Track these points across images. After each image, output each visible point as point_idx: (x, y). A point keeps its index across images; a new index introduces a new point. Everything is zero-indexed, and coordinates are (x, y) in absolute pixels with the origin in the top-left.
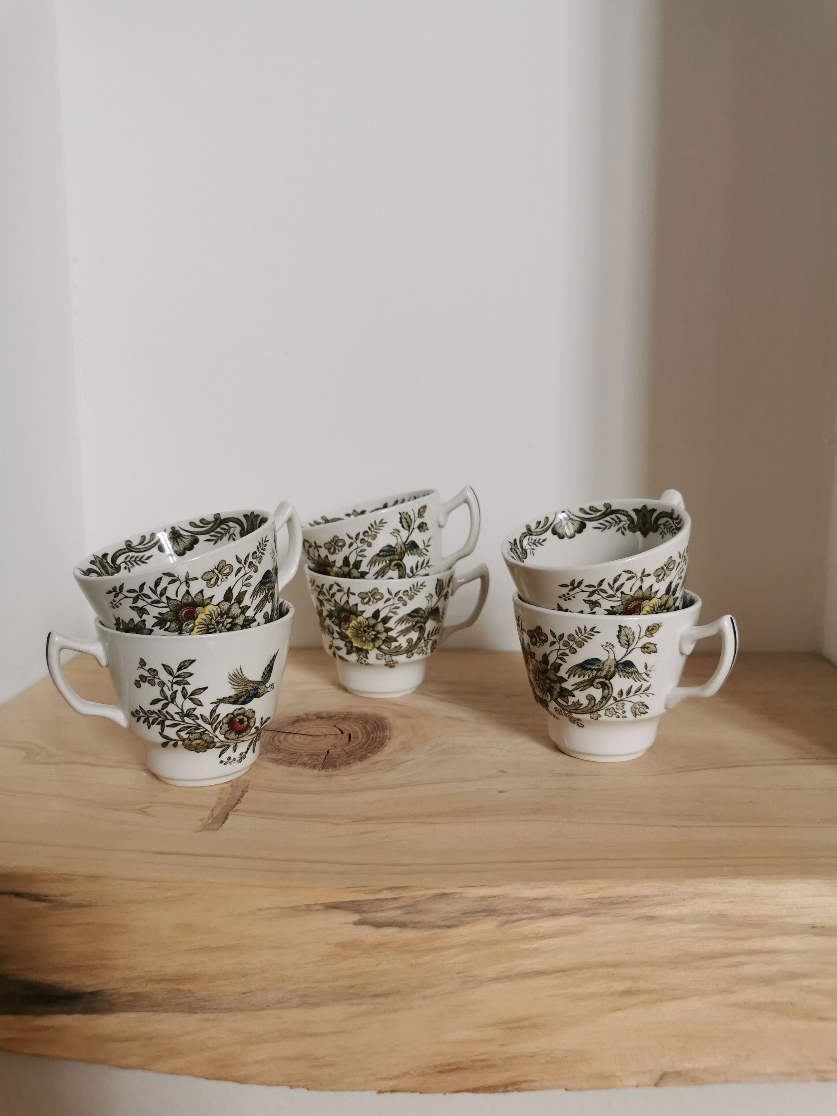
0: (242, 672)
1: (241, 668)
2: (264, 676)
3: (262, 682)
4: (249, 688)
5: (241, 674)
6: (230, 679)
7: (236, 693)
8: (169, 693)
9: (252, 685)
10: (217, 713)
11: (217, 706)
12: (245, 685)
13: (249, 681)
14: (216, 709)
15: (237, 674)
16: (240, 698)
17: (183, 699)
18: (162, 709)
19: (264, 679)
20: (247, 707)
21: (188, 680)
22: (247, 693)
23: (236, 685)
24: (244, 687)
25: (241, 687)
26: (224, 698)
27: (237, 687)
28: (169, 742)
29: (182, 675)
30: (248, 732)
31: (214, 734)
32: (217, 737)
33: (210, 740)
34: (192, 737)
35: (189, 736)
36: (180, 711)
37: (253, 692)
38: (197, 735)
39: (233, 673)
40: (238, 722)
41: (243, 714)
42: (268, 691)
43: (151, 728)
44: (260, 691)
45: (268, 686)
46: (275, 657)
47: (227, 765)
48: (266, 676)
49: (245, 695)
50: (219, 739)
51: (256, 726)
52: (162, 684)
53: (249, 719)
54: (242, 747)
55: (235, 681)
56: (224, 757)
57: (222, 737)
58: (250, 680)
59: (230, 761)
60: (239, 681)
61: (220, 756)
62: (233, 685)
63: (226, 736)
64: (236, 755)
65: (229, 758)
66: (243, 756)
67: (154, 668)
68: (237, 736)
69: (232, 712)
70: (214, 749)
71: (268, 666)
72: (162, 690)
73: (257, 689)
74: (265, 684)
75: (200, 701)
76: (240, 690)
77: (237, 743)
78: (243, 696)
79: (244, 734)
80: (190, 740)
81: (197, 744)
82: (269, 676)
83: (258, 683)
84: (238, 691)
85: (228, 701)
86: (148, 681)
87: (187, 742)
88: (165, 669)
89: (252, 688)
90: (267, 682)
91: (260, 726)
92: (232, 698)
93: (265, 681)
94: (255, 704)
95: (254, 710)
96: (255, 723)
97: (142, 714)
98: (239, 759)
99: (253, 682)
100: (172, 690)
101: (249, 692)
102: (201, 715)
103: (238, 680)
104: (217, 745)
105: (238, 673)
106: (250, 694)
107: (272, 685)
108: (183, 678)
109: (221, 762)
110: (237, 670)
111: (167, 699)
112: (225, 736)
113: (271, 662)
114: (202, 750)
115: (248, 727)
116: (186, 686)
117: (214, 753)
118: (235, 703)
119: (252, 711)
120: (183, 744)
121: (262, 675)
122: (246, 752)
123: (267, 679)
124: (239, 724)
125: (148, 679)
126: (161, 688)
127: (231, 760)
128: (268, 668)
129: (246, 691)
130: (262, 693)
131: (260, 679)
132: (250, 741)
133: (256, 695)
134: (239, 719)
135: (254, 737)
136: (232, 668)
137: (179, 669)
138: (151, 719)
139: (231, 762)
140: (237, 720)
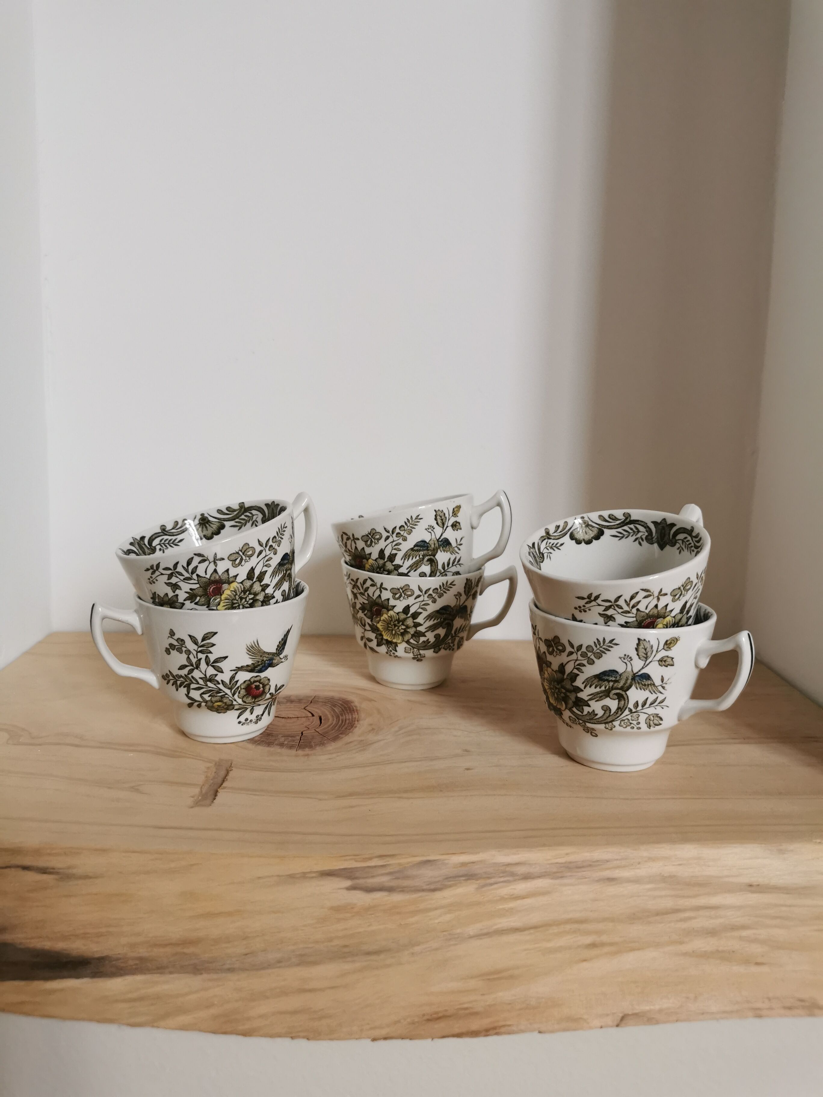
0: (258, 644)
1: (257, 641)
3: (276, 653)
4: (265, 659)
5: (257, 646)
6: (248, 650)
7: (253, 662)
8: (194, 660)
9: (267, 656)
10: (236, 680)
11: (236, 673)
12: (261, 656)
13: (264, 652)
14: (235, 676)
16: (256, 667)
17: (207, 666)
18: (188, 674)
19: (278, 651)
20: (263, 675)
21: (211, 649)
22: (263, 663)
23: (253, 656)
24: (260, 657)
25: (257, 657)
26: (242, 667)
27: (254, 657)
28: (194, 703)
29: (205, 645)
30: (263, 697)
31: (233, 698)
32: (235, 700)
33: (229, 703)
34: (214, 699)
35: (211, 698)
36: (204, 676)
37: (268, 662)
38: (218, 698)
39: (251, 645)
40: (255, 688)
41: (259, 681)
42: (282, 662)
43: (178, 690)
44: (275, 661)
45: (282, 658)
46: (288, 631)
47: (245, 726)
48: (280, 648)
49: (261, 664)
50: (237, 702)
51: (270, 692)
52: (188, 652)
53: (264, 686)
54: (258, 710)
55: (252, 652)
56: (242, 719)
57: (240, 701)
58: (265, 651)
59: (247, 722)
60: (256, 652)
61: (238, 718)
62: (250, 655)
63: (243, 700)
64: (253, 717)
65: (247, 720)
66: (259, 718)
67: (182, 638)
68: (253, 700)
69: (249, 679)
70: (233, 711)
71: (282, 639)
72: (188, 657)
73: (272, 659)
74: (279, 656)
75: (221, 668)
76: (257, 659)
77: (254, 706)
78: (259, 665)
79: (260, 699)
80: (212, 702)
81: (218, 706)
82: (283, 649)
83: (273, 654)
84: (255, 661)
85: (245, 669)
86: (176, 650)
87: (209, 704)
88: (191, 639)
89: (267, 659)
90: (281, 654)
91: (274, 693)
92: (250, 667)
93: (279, 653)
94: (269, 673)
95: (269, 678)
96: (269, 689)
97: (171, 678)
98: (255, 720)
99: (269, 654)
100: (197, 658)
101: (265, 662)
102: (222, 681)
103: (254, 651)
104: (236, 707)
105: (255, 645)
106: (265, 664)
107: (286, 657)
108: (206, 648)
109: (239, 722)
110: (254, 643)
111: (192, 665)
112: (242, 700)
113: (285, 636)
114: (223, 711)
115: (264, 693)
116: (209, 655)
117: (232, 715)
118: (252, 671)
119: (267, 679)
120: (206, 705)
121: (276, 647)
122: (262, 715)
123: (281, 651)
124: (255, 690)
125: (177, 647)
126: (187, 656)
127: (248, 721)
128: (283, 642)
129: (262, 661)
130: (276, 663)
131: (275, 651)
132: (266, 705)
133: (271, 665)
134: (255, 685)
135: (270, 702)
136: (249, 641)
137: (203, 640)
138: (179, 682)
139: (249, 723)
140: (254, 687)
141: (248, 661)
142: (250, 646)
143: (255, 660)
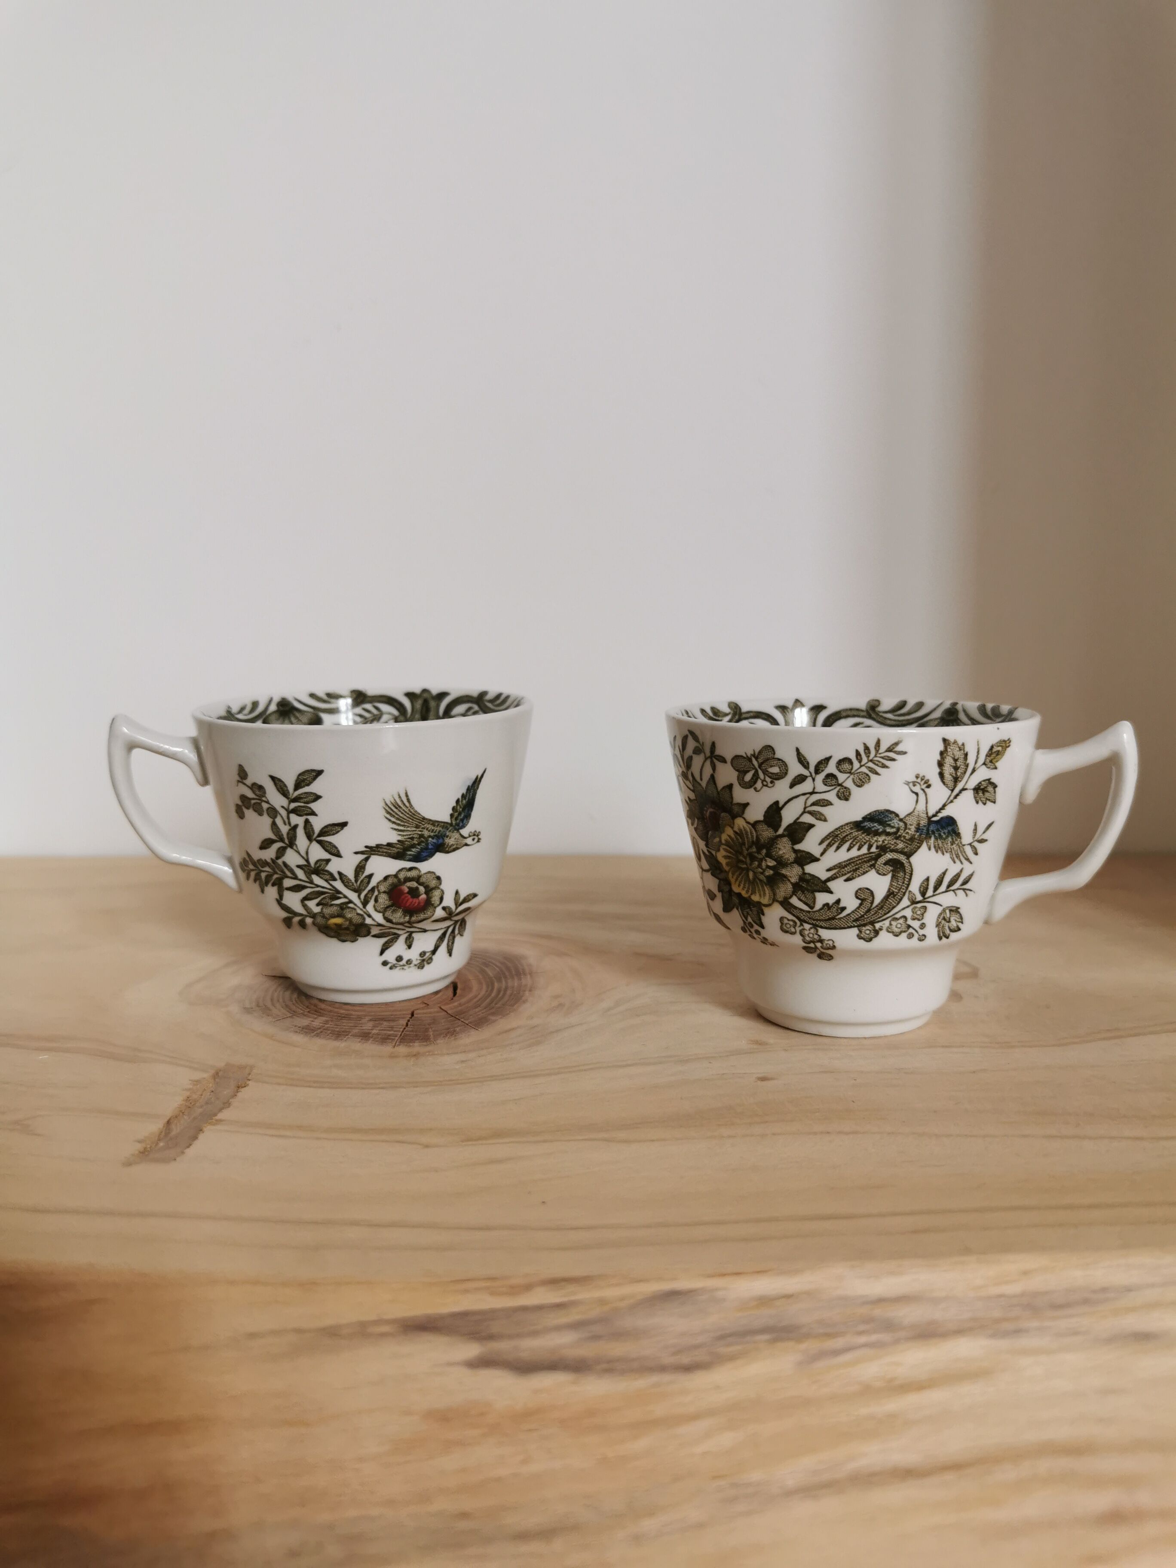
0: (408, 800)
1: (406, 793)
2: (456, 814)
4: (426, 833)
5: (407, 804)
6: (388, 813)
7: (400, 838)
8: (284, 829)
9: (430, 827)
10: (367, 872)
11: (367, 859)
12: (417, 827)
13: (424, 818)
14: (365, 865)
15: (400, 803)
16: (408, 849)
17: (308, 842)
18: (278, 858)
19: (456, 819)
20: (424, 867)
21: (314, 806)
22: (422, 842)
23: (399, 825)
24: (414, 829)
25: (409, 829)
26: (378, 846)
27: (402, 828)
28: (293, 917)
29: (302, 798)
30: (429, 913)
31: (364, 910)
32: (369, 916)
33: (357, 920)
34: (328, 911)
35: (322, 909)
36: (305, 863)
37: (434, 841)
38: (335, 908)
39: (393, 801)
40: (408, 893)
41: (417, 879)
42: (466, 845)
43: (265, 892)
44: (450, 841)
45: (466, 835)
46: (477, 782)
47: (396, 971)
48: (460, 814)
49: (419, 844)
51: (444, 904)
52: (273, 812)
53: (429, 890)
54: (424, 942)
55: (396, 816)
56: (390, 955)
57: (379, 918)
58: (426, 817)
59: (401, 963)
60: (405, 817)
61: (382, 953)
62: (394, 823)
63: (386, 915)
64: (413, 954)
65: (399, 959)
66: (425, 960)
67: (260, 784)
68: (407, 918)
69: (394, 873)
70: (369, 938)
71: (463, 796)
72: (274, 824)
73: (441, 836)
74: (458, 830)
75: (336, 848)
76: (409, 833)
77: (412, 932)
78: (413, 846)
79: (422, 916)
80: (324, 917)
81: (336, 924)
82: (468, 816)
83: (444, 825)
84: (403, 836)
85: (386, 852)
86: (253, 808)
87: (319, 920)
88: (275, 784)
89: (432, 834)
90: (463, 827)
91: (453, 907)
92: (394, 847)
93: (458, 825)
94: (437, 864)
95: (438, 874)
96: (441, 899)
97: (251, 867)
98: (419, 961)
99: (434, 823)
100: (290, 824)
101: (427, 840)
102: (340, 873)
103: (401, 815)
104: (375, 931)
105: (402, 801)
106: (427, 844)
107: (476, 836)
108: (305, 803)
109: (385, 963)
110: (400, 797)
111: (281, 840)
112: (383, 915)
113: (468, 789)
114: (349, 938)
115: (428, 904)
116: (311, 819)
117: (369, 946)
118: (398, 856)
119: (434, 876)
120: (314, 924)
121: (451, 812)
122: (434, 952)
123: (462, 820)
124: (409, 896)
125: (253, 802)
126: (272, 820)
127: (404, 962)
128: (464, 802)
129: (419, 838)
130: (453, 845)
131: (447, 819)
132: (439, 933)
133: (441, 848)
134: (409, 888)
135: (448, 927)
136: (390, 792)
137: (297, 786)
138: (263, 875)
139: (404, 965)
140: (406, 890)
141: (389, 835)
142: (392, 803)
143: (405, 833)
